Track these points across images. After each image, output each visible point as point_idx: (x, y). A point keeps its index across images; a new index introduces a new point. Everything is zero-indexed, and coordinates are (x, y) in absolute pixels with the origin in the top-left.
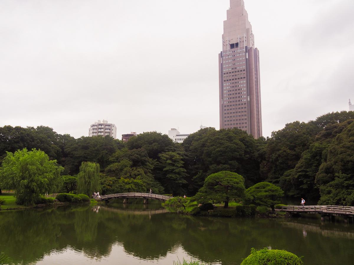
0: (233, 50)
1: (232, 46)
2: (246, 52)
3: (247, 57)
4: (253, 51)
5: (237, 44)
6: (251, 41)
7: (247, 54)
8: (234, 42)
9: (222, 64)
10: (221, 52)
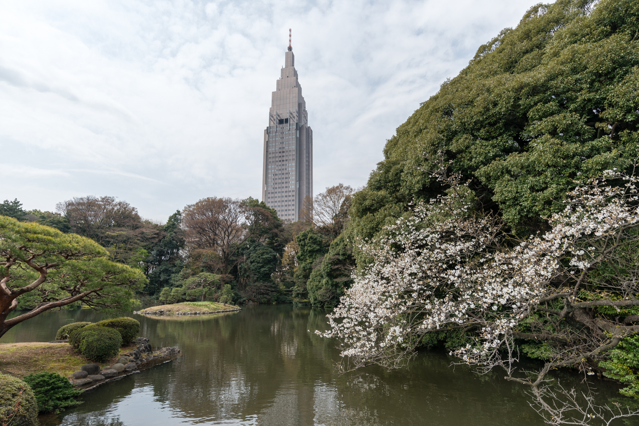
0: (281, 126)
1: (281, 122)
2: (297, 129)
3: (298, 136)
4: (305, 128)
5: (287, 121)
6: (303, 119)
7: (298, 132)
8: (284, 117)
9: (267, 142)
10: (268, 127)
